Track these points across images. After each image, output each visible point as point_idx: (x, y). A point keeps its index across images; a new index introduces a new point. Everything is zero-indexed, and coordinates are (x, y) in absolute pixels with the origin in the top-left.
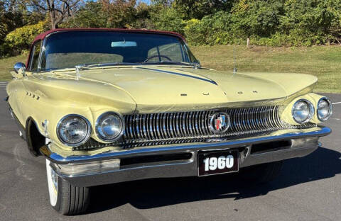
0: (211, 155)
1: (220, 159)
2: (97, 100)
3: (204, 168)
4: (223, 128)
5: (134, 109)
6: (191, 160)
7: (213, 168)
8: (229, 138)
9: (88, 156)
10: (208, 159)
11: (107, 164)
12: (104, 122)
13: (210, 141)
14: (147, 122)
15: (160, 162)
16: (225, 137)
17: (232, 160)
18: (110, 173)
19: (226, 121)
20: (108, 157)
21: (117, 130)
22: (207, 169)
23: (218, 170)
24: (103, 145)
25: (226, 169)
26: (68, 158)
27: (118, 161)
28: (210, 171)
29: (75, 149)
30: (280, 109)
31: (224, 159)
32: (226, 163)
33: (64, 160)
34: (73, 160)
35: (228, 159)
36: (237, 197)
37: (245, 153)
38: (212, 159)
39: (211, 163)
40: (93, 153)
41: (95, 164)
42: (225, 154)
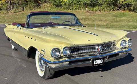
0: (96, 59)
1: (99, 60)
2: (62, 43)
3: (94, 64)
4: (100, 51)
5: (74, 45)
6: (91, 61)
7: (96, 64)
8: (102, 54)
9: (59, 61)
10: (95, 61)
11: (65, 63)
12: (64, 50)
13: (95, 55)
14: (76, 49)
15: (82, 62)
16: (101, 54)
17: (102, 60)
18: (66, 66)
19: (101, 48)
20: (65, 61)
21: (68, 52)
22: (95, 64)
23: (98, 64)
24: (63, 57)
25: (100, 64)
26: (54, 62)
27: (68, 62)
28: (96, 65)
29: (55, 59)
30: (116, 43)
31: (100, 60)
32: (100, 62)
33: (52, 63)
34: (55, 63)
35: (101, 60)
36: (102, 71)
37: (106, 58)
38: (96, 60)
39: (96, 62)
40: (60, 60)
41: (61, 64)
42: (100, 59)
